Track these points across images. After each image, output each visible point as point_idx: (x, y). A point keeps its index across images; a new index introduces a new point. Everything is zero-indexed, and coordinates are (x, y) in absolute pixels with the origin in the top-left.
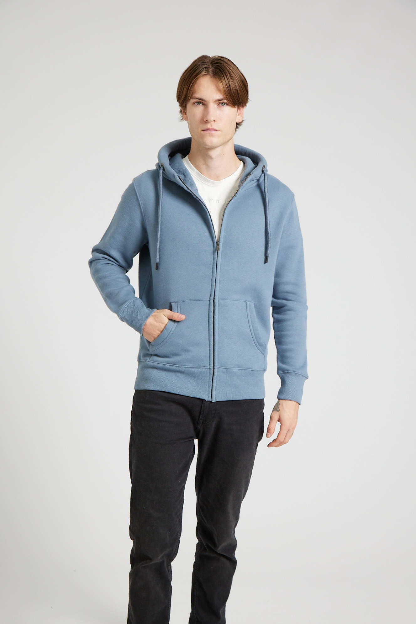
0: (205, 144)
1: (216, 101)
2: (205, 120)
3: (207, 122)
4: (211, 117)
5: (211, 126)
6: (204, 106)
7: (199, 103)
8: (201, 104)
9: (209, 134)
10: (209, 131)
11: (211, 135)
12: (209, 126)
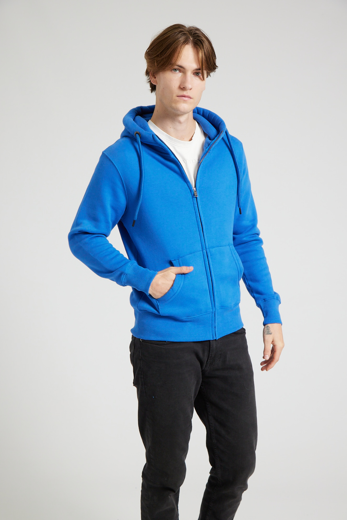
0: (178, 110)
1: (194, 70)
2: (182, 87)
3: (183, 88)
4: (189, 85)
5: (187, 93)
6: (181, 73)
7: (176, 70)
8: (178, 71)
9: (184, 100)
10: (184, 98)
11: (185, 101)
12: (185, 93)
